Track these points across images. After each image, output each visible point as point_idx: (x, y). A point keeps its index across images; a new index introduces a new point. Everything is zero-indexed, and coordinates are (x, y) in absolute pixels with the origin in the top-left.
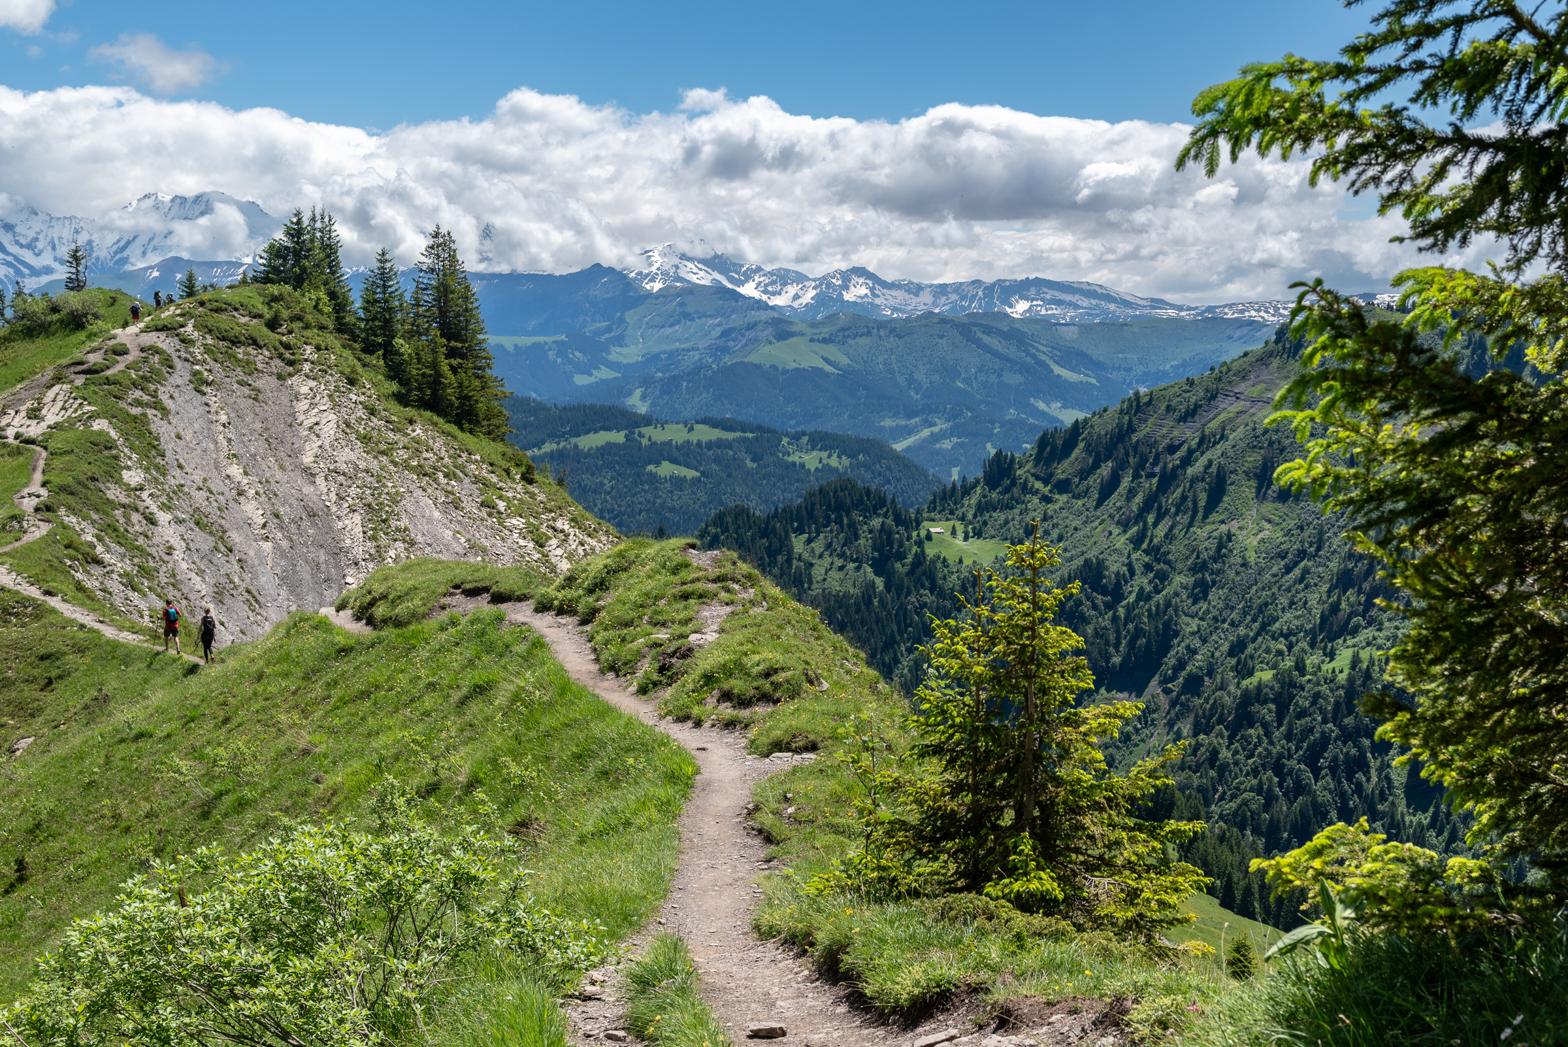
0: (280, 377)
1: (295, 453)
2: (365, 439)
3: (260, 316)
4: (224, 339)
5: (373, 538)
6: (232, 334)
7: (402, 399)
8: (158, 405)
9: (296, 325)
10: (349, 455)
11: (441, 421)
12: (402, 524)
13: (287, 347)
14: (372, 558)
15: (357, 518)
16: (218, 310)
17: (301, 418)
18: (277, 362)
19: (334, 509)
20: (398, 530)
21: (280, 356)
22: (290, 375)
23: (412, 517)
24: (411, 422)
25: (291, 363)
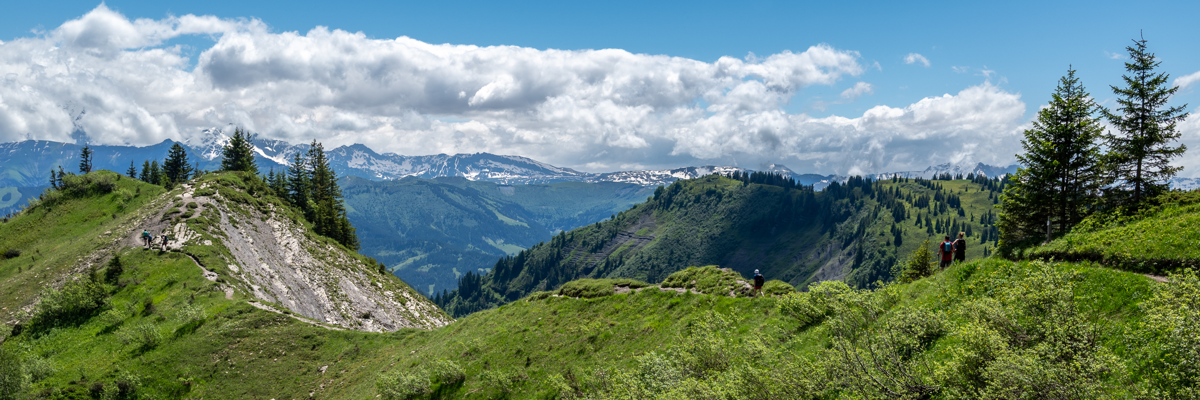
0: (263, 220)
1: (282, 259)
2: (311, 251)
3: (244, 188)
4: (233, 200)
5: (332, 300)
6: (236, 197)
7: (318, 231)
8: (222, 233)
9: (261, 193)
10: (307, 260)
11: (337, 242)
12: (344, 293)
13: (261, 204)
14: (334, 309)
15: (322, 290)
16: (226, 185)
17: (279, 241)
18: (258, 212)
19: (310, 286)
20: (342, 296)
21: (259, 209)
22: (267, 219)
23: (346, 290)
24: (326, 243)
25: (265, 213)
